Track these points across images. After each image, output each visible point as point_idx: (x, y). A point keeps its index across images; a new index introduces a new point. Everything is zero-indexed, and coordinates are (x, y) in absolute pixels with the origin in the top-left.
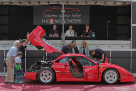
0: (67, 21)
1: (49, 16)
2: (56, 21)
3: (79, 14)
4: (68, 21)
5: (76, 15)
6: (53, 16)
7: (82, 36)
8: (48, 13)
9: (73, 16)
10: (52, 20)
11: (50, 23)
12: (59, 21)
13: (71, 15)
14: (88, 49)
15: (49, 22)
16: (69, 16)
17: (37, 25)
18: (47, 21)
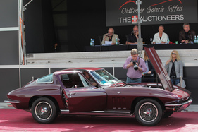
0: (160, 18)
1: (130, 11)
2: (144, 20)
3: (180, 6)
4: (162, 19)
5: (175, 7)
7: (177, 43)
8: (129, 6)
9: (170, 9)
11: (133, 23)
12: (148, 19)
13: (166, 8)
16: (162, 10)
18: (127, 20)
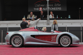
1: (39, 6)
2: (44, 9)
3: (60, 4)
4: (52, 9)
5: (58, 4)
6: (42, 5)
8: (38, 4)
9: (56, 5)
10: (41, 9)
12: (46, 9)
14: (57, 25)
15: (39, 9)
16: (52, 5)
17: (30, 12)
18: (37, 9)
